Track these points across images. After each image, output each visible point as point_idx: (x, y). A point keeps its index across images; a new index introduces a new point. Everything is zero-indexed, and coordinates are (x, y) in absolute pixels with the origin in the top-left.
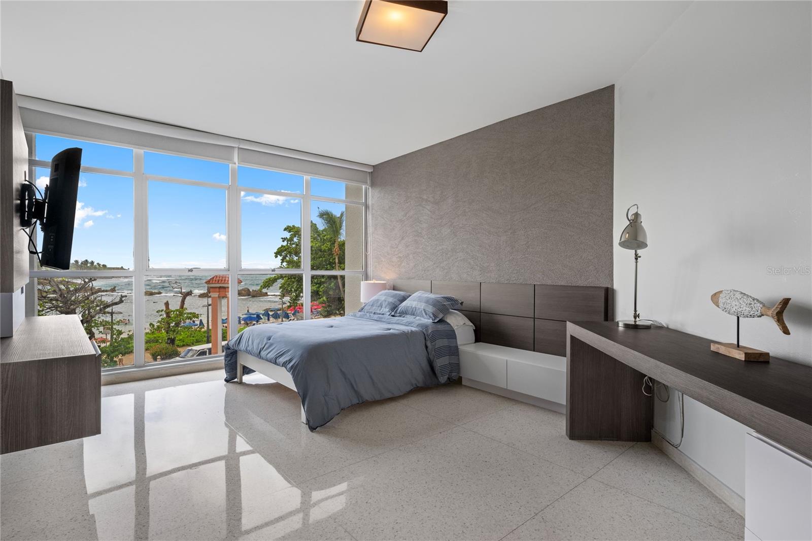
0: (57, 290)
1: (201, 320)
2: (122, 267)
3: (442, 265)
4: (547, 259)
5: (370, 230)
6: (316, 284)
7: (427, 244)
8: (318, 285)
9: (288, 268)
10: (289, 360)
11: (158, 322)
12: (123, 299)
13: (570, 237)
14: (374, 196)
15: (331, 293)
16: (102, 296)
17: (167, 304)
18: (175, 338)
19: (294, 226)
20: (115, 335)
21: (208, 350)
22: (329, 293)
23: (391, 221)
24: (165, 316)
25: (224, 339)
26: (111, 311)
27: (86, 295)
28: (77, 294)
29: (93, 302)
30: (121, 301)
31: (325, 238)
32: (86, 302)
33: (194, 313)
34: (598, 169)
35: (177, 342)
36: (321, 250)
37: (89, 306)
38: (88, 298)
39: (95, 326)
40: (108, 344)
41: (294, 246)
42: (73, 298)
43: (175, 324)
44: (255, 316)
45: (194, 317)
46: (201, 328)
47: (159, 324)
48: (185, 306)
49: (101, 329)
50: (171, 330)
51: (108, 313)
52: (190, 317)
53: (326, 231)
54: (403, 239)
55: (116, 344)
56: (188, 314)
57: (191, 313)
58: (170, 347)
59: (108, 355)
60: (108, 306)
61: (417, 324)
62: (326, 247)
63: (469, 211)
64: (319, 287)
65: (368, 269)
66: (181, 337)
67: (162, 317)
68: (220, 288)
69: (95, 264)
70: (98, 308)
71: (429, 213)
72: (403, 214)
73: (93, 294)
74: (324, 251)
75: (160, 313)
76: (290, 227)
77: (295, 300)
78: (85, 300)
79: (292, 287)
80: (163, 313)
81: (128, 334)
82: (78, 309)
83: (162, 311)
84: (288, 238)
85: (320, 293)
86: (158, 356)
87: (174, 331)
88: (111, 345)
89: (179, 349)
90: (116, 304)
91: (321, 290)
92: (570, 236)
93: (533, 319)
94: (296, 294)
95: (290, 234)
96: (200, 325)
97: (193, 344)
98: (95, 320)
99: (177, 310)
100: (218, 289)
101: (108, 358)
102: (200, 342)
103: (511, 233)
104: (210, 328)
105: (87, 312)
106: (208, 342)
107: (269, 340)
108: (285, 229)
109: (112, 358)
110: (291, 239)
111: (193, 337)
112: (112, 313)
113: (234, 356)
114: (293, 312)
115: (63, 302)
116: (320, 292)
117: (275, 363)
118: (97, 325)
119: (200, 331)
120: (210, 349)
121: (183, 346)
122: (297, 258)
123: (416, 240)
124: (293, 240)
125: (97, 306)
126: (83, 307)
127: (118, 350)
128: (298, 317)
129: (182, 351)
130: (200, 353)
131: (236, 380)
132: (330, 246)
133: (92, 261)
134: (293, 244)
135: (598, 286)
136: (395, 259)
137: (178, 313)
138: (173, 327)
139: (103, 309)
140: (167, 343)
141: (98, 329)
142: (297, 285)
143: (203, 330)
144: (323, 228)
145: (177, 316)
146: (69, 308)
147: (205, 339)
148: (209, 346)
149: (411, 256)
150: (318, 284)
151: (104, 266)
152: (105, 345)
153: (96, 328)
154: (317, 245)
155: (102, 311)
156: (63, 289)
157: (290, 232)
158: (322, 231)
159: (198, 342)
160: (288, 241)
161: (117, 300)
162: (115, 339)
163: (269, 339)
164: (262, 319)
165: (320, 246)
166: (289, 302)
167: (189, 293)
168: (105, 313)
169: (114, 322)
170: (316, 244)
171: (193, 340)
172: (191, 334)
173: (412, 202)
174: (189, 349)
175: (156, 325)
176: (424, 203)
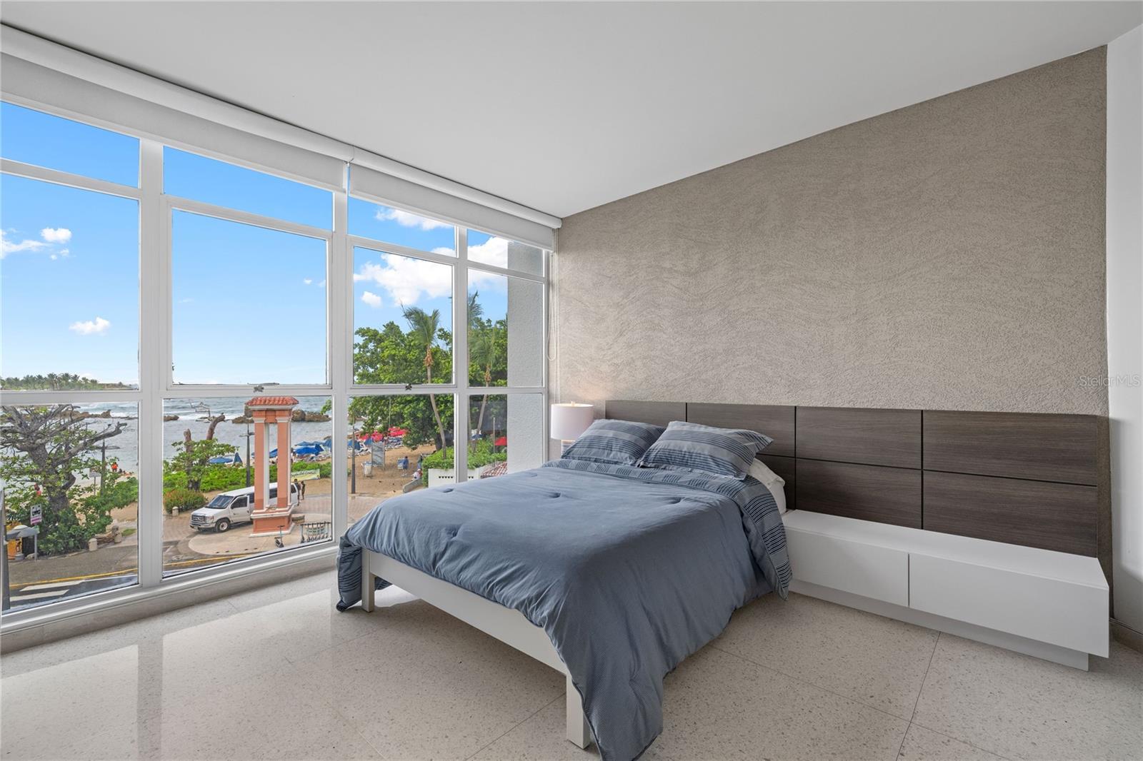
0: (15, 416)
1: (237, 455)
2: (121, 383)
3: (704, 377)
4: (941, 366)
5: (555, 322)
6: (400, 403)
7: (673, 342)
8: (401, 406)
9: (360, 383)
10: (538, 596)
11: (175, 458)
12: (121, 428)
13: (997, 325)
14: (560, 267)
15: (419, 415)
16: (87, 424)
17: (188, 434)
18: (199, 480)
19: (368, 328)
20: (108, 479)
21: (248, 497)
22: (418, 415)
23: (598, 306)
24: (185, 450)
25: (273, 479)
26: (101, 446)
27: (62, 423)
28: (48, 423)
29: (74, 433)
30: (118, 431)
31: (412, 344)
32: (63, 433)
33: (227, 445)
34: (1066, 200)
35: (202, 486)
36: (406, 360)
37: (67, 440)
38: (65, 429)
39: (76, 467)
40: (97, 491)
41: (369, 354)
42: (42, 428)
43: (200, 461)
44: (314, 446)
45: (228, 450)
46: (238, 466)
47: (175, 462)
48: (214, 437)
49: (86, 471)
50: (194, 470)
51: (98, 448)
52: (222, 451)
53: (413, 336)
54: (621, 334)
55: (109, 492)
56: (219, 446)
57: (223, 446)
58: (193, 493)
59: (97, 508)
60: (97, 439)
61: (717, 486)
62: (414, 356)
63: (762, 285)
64: (403, 408)
65: (551, 384)
66: (208, 479)
67: (180, 452)
68: (267, 410)
69: (80, 379)
70: (81, 442)
71: (676, 291)
72: (621, 293)
73: (72, 421)
74: (411, 361)
75: (178, 447)
76: (363, 329)
77: (370, 425)
78: (61, 430)
79: (366, 408)
80: (182, 445)
81: (128, 478)
82: (49, 443)
83: (180, 443)
84: (361, 344)
85: (405, 416)
86: (174, 505)
87: (199, 471)
88: (101, 494)
89: (206, 495)
90: (110, 435)
91: (406, 412)
92: (996, 323)
93: (920, 472)
94: (372, 417)
95: (364, 338)
96: (236, 460)
97: (225, 487)
98: (77, 459)
99: (203, 442)
100: (264, 413)
101: (97, 513)
102: (236, 484)
103: (858, 321)
104: (251, 464)
105: (63, 448)
106: (248, 485)
107: (455, 535)
108: (357, 333)
109: (103, 512)
110: (365, 346)
111: (226, 478)
112: (103, 449)
113: (357, 557)
114: (365, 441)
115: (24, 434)
116: (405, 414)
117: (489, 596)
118: (79, 466)
119: (236, 470)
120: (252, 495)
121: (212, 490)
122: (373, 370)
123: (649, 336)
124: (367, 347)
125: (80, 438)
126: (56, 440)
127: (112, 501)
128: (374, 447)
129: (210, 497)
130: (238, 500)
131: (359, 603)
132: (419, 354)
133: (76, 376)
134: (368, 352)
135: (1069, 412)
136: (605, 368)
137: (204, 445)
138: (197, 464)
139: (89, 444)
140: (188, 487)
141: (81, 473)
142: (373, 406)
143: (241, 468)
144: (410, 331)
145: (202, 450)
146: (34, 443)
147: (244, 480)
148: (251, 489)
149: (639, 363)
150: (403, 403)
151: (94, 382)
152: (92, 494)
153: (78, 471)
154: (401, 353)
155: (88, 447)
156: (25, 415)
157: (363, 336)
158: (408, 335)
159: (234, 484)
160: (360, 348)
161: (113, 429)
162: (108, 485)
163: (453, 531)
164: (322, 450)
165: (405, 355)
166: (363, 428)
167: (222, 419)
168: (92, 448)
169: (107, 460)
170: (399, 352)
171: (226, 482)
172: (224, 474)
173: (640, 274)
174: (221, 496)
175: (171, 462)
176: (665, 275)
